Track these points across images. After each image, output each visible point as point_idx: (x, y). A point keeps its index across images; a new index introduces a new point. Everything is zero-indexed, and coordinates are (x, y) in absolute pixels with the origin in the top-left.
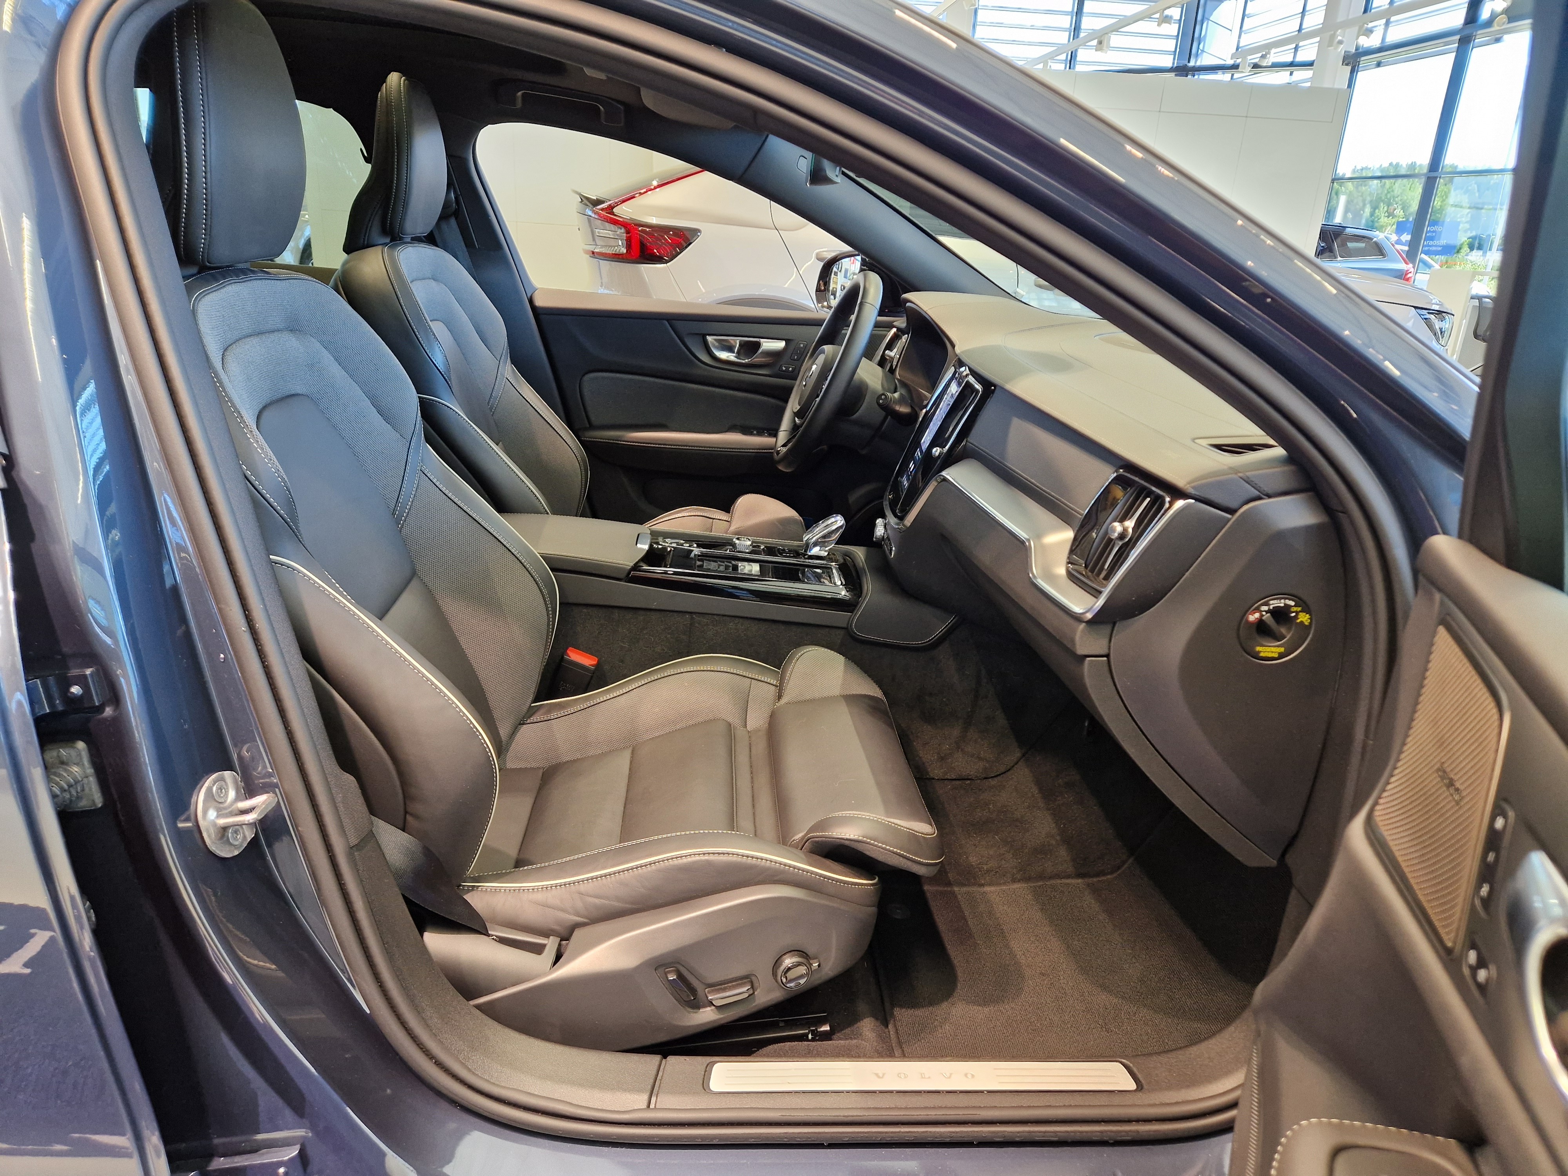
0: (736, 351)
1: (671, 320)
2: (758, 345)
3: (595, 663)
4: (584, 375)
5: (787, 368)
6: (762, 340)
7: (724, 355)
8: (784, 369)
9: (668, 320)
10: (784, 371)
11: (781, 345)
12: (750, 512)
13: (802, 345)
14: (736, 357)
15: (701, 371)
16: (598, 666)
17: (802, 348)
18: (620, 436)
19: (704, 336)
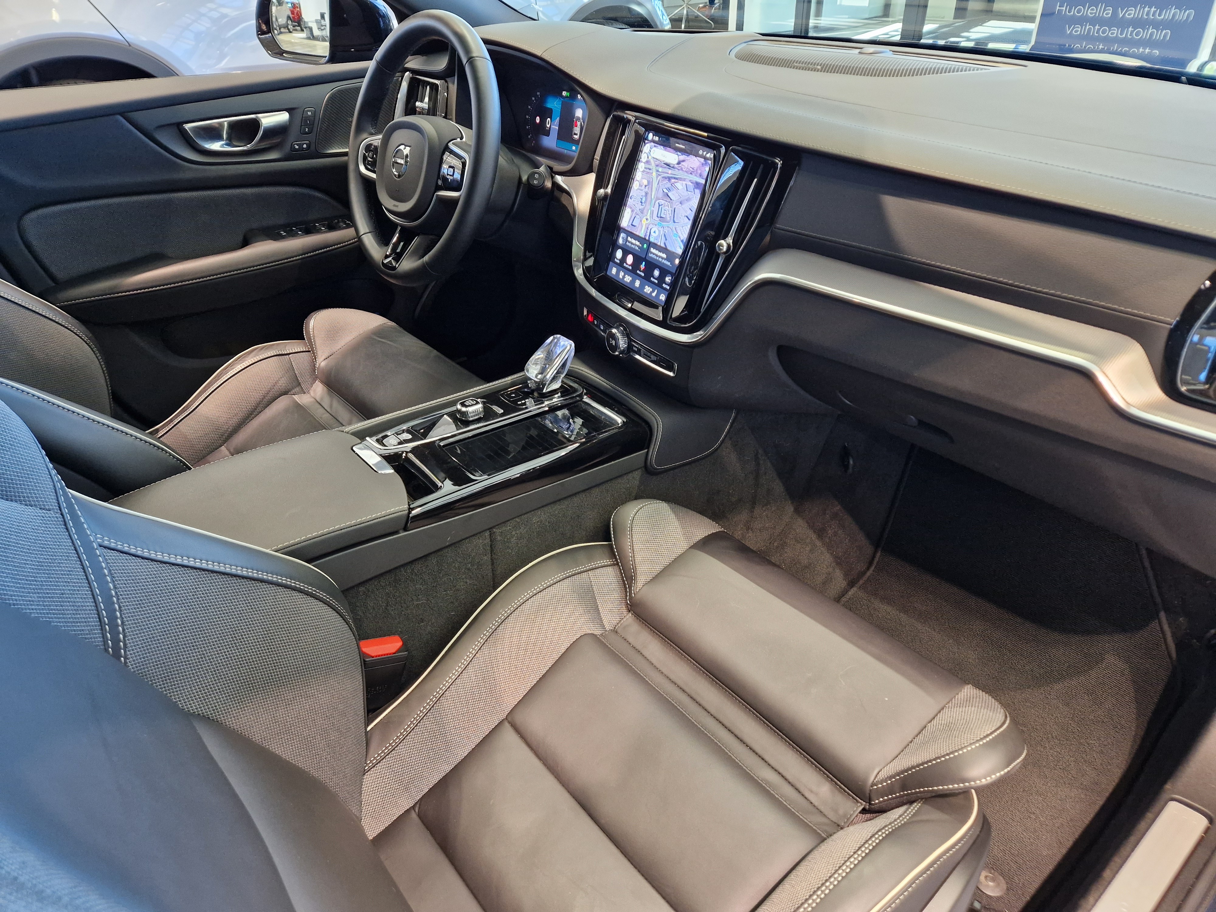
0: (225, 136)
1: (124, 112)
2: (256, 124)
3: (400, 644)
4: (21, 218)
5: (300, 146)
6: (260, 115)
7: (216, 146)
8: (297, 147)
9: (122, 114)
10: (296, 150)
11: (283, 117)
12: (333, 333)
13: (309, 113)
14: (227, 144)
15: (189, 173)
16: (405, 647)
17: (310, 116)
18: (115, 287)
19: (179, 126)
